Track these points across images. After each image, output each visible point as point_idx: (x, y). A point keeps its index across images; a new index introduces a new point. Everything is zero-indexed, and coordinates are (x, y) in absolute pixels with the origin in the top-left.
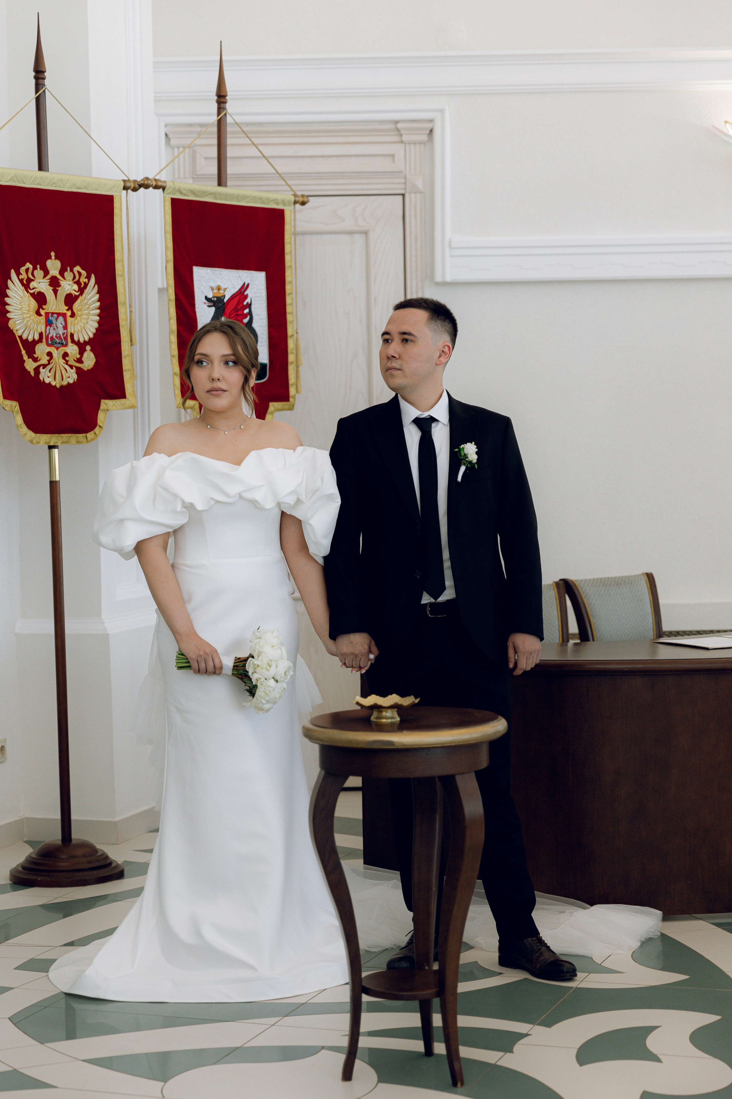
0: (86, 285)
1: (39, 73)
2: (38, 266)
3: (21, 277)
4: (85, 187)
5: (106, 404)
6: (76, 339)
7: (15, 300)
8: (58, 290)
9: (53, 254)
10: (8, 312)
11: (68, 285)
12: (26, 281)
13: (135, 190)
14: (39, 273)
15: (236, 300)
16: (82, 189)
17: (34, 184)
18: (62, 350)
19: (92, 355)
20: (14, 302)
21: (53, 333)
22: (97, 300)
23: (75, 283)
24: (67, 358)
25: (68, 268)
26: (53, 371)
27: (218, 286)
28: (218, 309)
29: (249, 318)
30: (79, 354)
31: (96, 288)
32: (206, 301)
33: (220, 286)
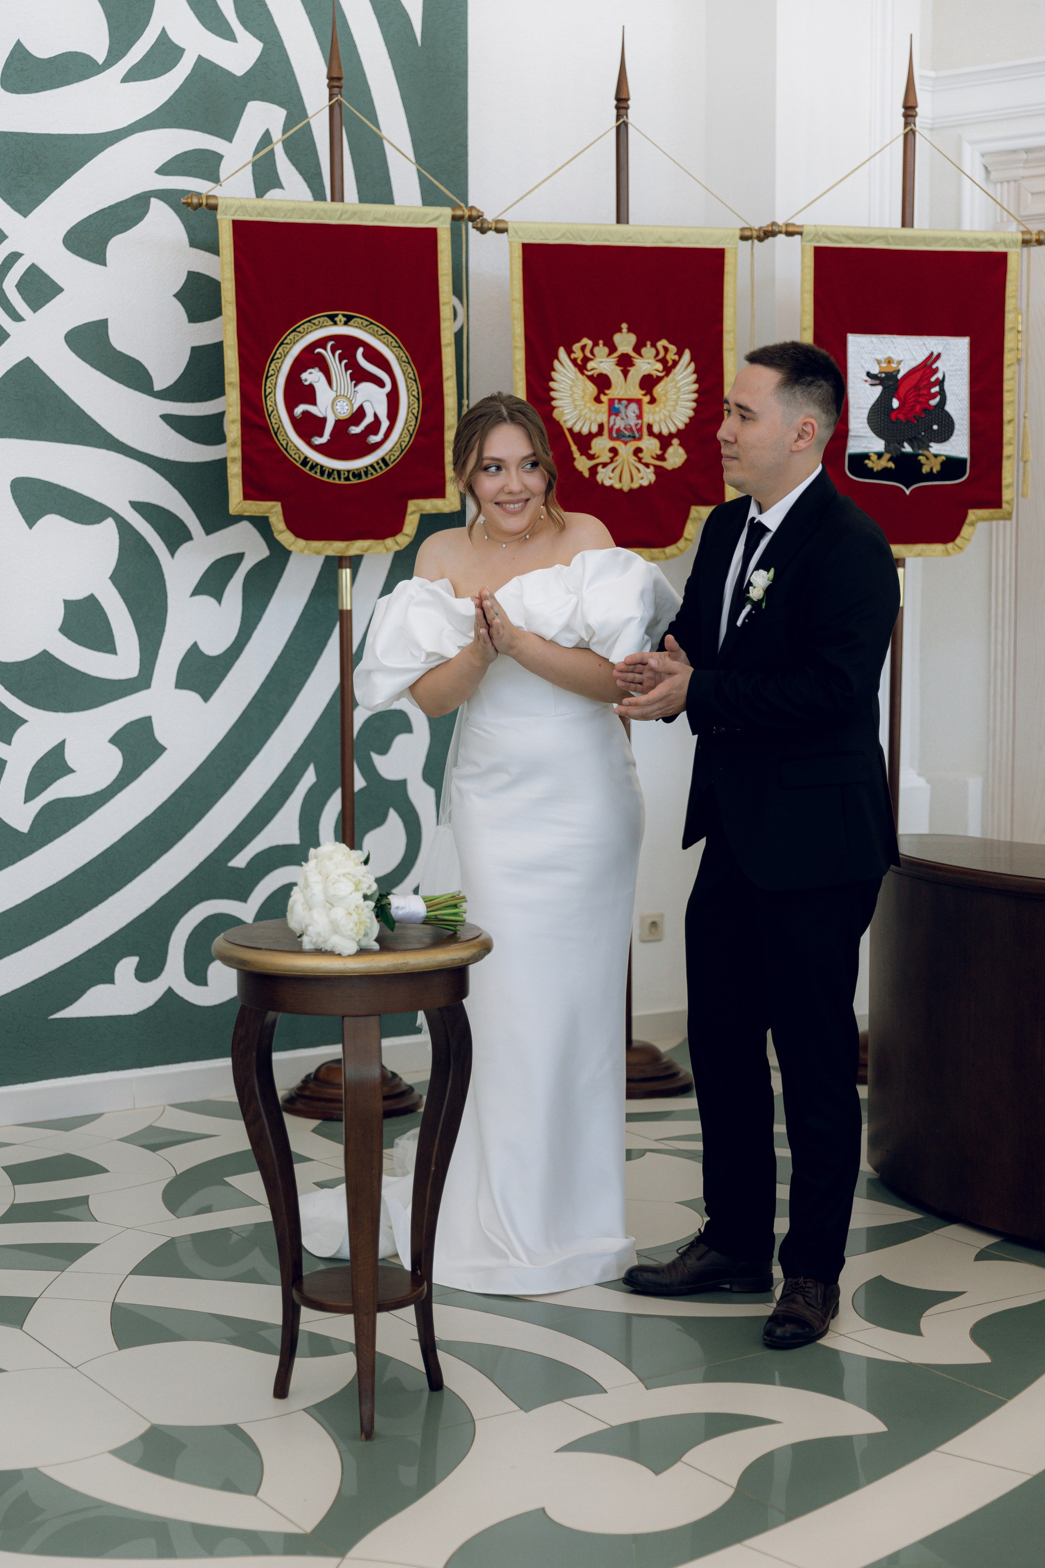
0: (675, 363)
1: (622, 102)
2: (601, 342)
3: (573, 356)
4: (679, 240)
5: (698, 512)
6: (656, 430)
7: (564, 385)
8: (628, 371)
9: (624, 326)
10: (553, 399)
11: (647, 365)
12: (582, 360)
13: (761, 239)
14: (602, 350)
15: (918, 375)
16: (673, 242)
17: (599, 241)
18: (633, 445)
19: (681, 451)
20: (562, 388)
21: (619, 423)
22: (694, 381)
23: (658, 361)
24: (640, 455)
25: (649, 343)
26: (617, 471)
27: (887, 358)
28: (887, 388)
29: (940, 399)
30: (661, 449)
31: (692, 366)
32: (868, 379)
33: (892, 359)
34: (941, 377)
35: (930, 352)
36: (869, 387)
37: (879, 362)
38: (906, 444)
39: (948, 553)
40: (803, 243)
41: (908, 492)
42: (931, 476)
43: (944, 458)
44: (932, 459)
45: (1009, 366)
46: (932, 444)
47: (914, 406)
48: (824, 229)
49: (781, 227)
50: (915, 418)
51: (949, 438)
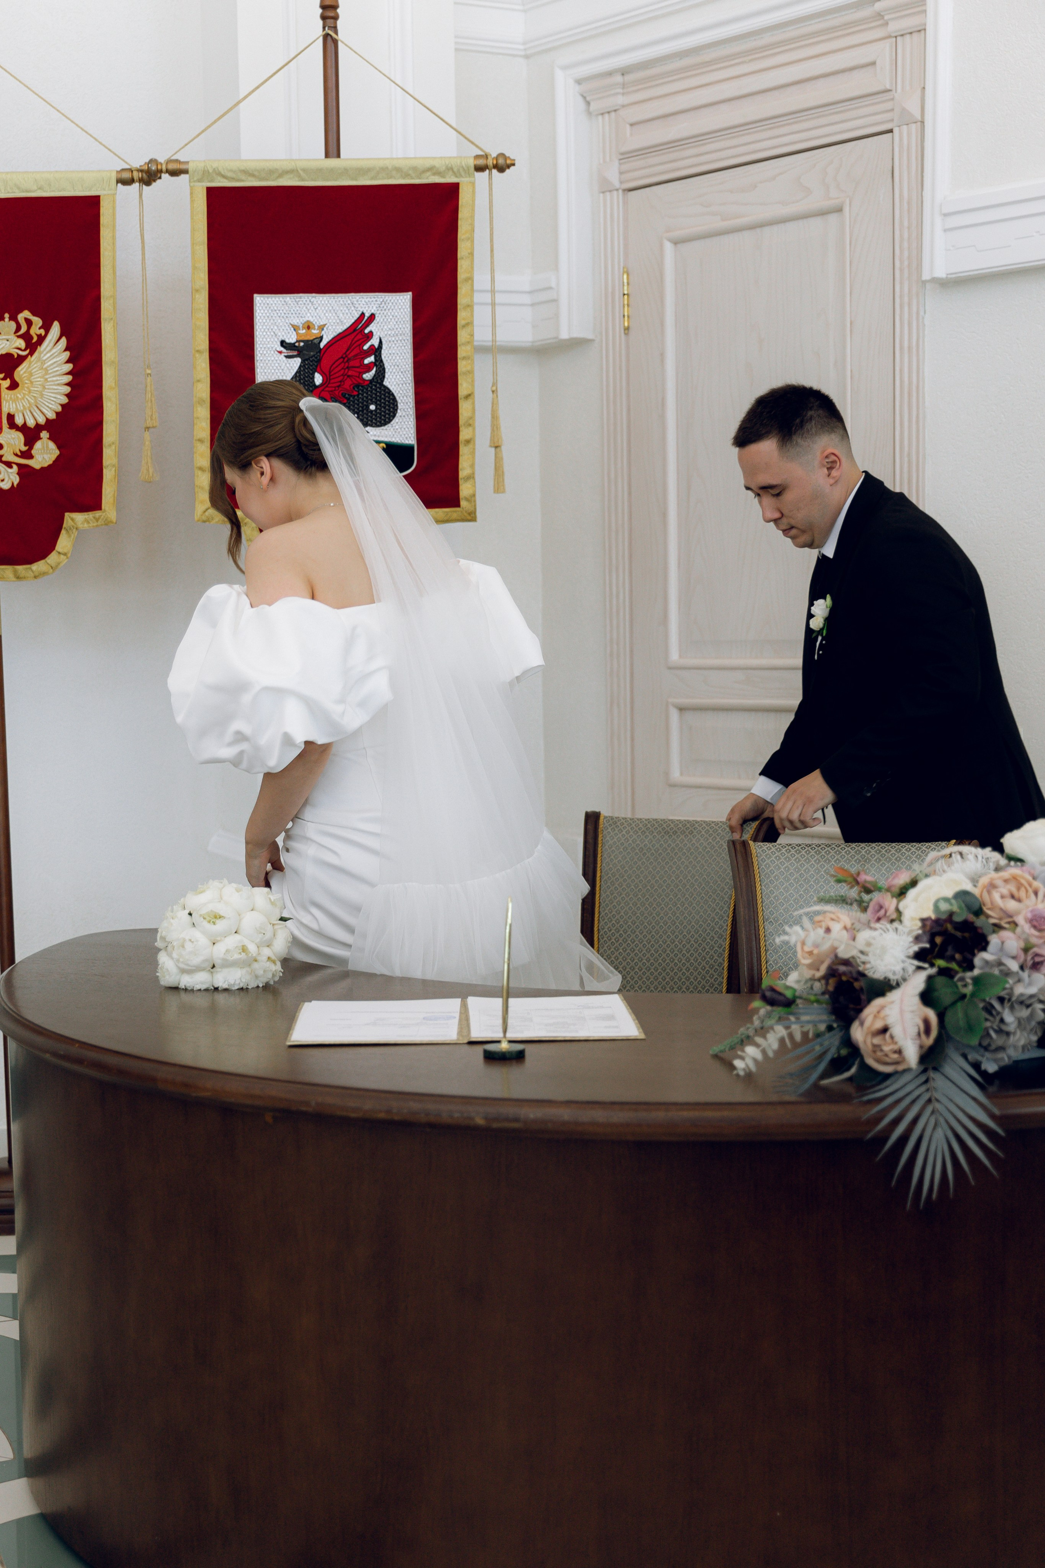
0: (41, 339)
6: (19, 421)
11: (5, 342)
13: (145, 182)
15: (345, 343)
19: (52, 445)
23: (19, 337)
24: (2, 452)
25: (7, 316)
27: (305, 322)
28: (307, 360)
29: (376, 371)
30: (25, 445)
31: (64, 340)
32: (282, 349)
33: (312, 323)
34: (376, 345)
35: (360, 313)
36: (284, 358)
37: (295, 328)
40: (192, 184)
43: (383, 446)
45: (464, 326)
47: (342, 382)
48: (215, 165)
49: (161, 164)
50: (344, 396)
51: (390, 421)
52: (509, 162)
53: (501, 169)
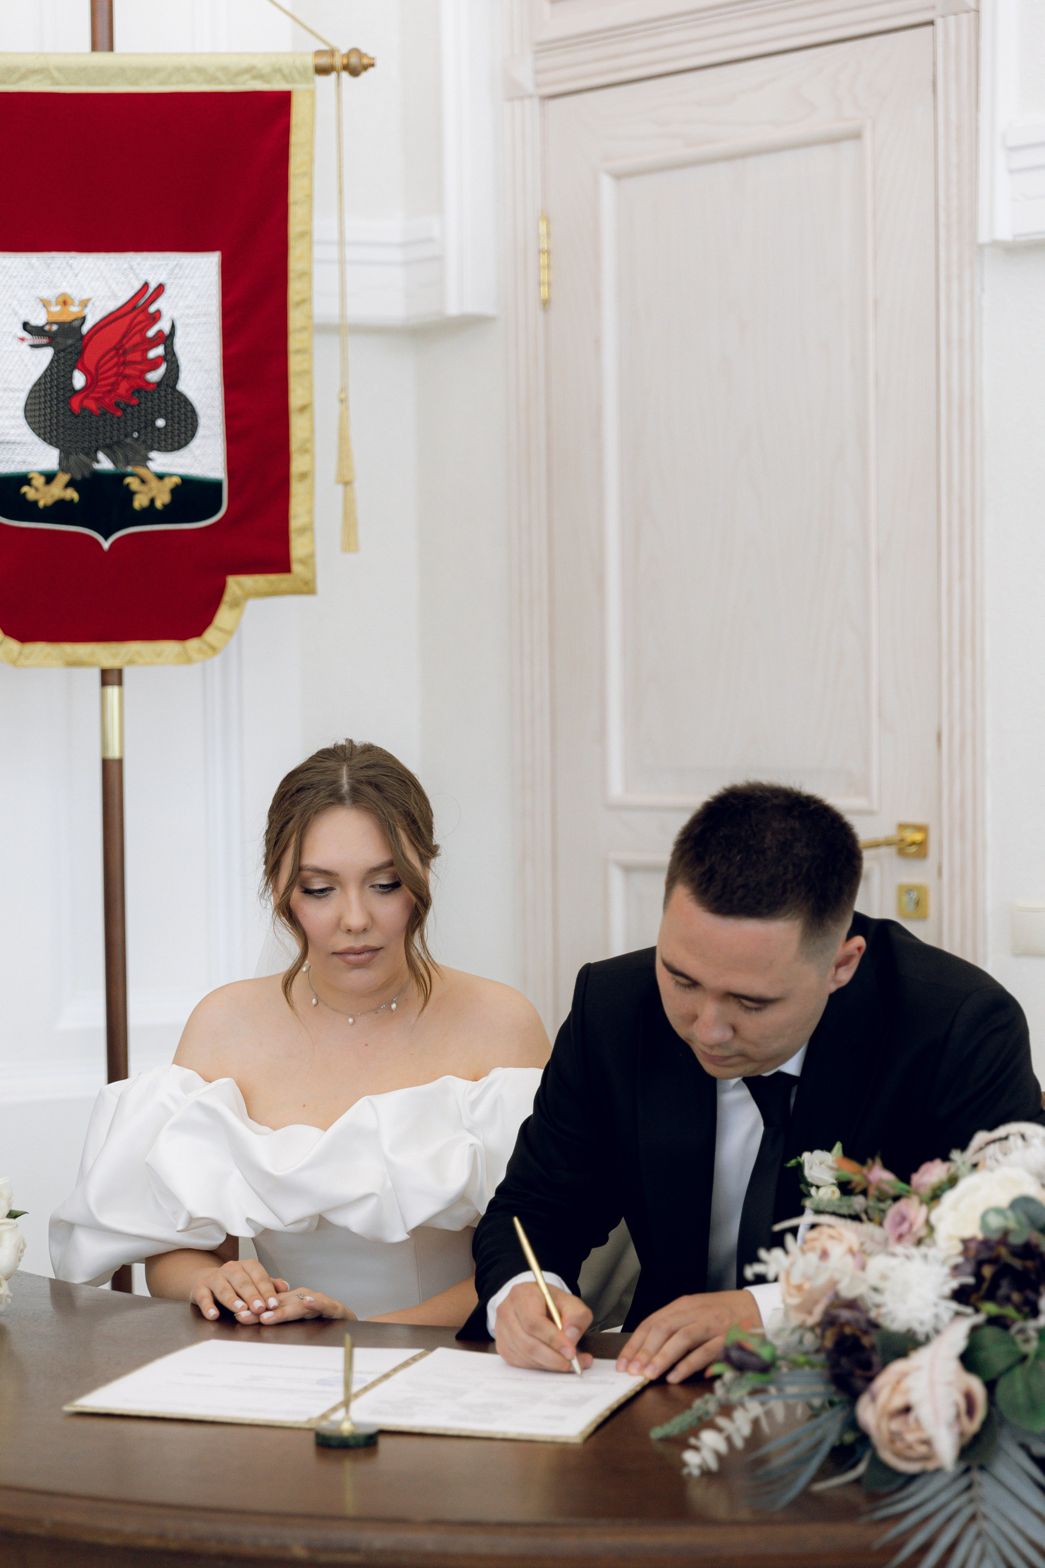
15: (121, 327)
27: (60, 296)
28: (63, 351)
29: (167, 369)
32: (25, 334)
33: (69, 296)
34: (167, 330)
35: (142, 283)
36: (29, 349)
37: (45, 303)
38: (101, 456)
39: (189, 660)
41: (106, 545)
42: (150, 514)
43: (176, 480)
44: (154, 483)
46: (153, 454)
47: (115, 386)
50: (118, 406)
51: (186, 443)
52: (365, 61)
53: (354, 72)
